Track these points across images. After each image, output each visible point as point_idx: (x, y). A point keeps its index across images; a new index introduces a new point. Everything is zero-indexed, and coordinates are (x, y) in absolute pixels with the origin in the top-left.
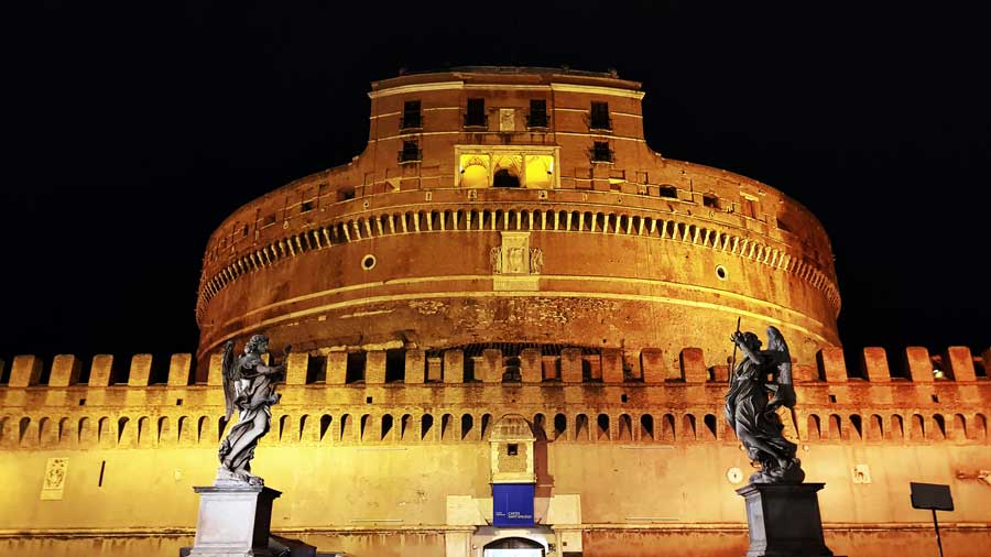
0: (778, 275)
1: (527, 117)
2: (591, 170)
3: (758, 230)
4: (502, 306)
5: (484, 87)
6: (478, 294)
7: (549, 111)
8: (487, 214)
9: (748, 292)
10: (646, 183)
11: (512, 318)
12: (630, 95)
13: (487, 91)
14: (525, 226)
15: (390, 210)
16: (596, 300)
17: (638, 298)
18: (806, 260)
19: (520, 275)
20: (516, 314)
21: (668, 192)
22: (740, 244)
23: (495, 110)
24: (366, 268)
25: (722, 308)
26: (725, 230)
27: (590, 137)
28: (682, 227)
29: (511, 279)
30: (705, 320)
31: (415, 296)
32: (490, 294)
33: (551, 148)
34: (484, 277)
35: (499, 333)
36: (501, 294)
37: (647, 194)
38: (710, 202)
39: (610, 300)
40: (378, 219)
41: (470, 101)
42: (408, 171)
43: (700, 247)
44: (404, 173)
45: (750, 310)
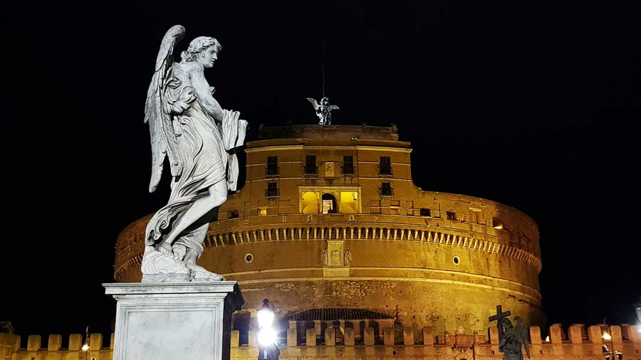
0: (492, 257)
1: (342, 167)
2: (380, 201)
3: (480, 231)
4: (328, 286)
5: (316, 148)
6: (314, 279)
7: (355, 164)
8: (319, 230)
9: (472, 271)
10: (413, 208)
11: (334, 293)
12: (404, 151)
13: (318, 150)
14: (341, 237)
15: (261, 228)
16: (382, 282)
17: (407, 279)
18: (511, 245)
19: (339, 267)
20: (336, 291)
21: (425, 212)
22: (468, 241)
23: (322, 163)
24: (247, 262)
25: (456, 283)
26: (459, 234)
27: (380, 180)
28: (433, 234)
29: (334, 270)
30: (445, 291)
31: (278, 280)
32: (321, 279)
33: (356, 188)
34: (318, 269)
35: (327, 303)
36: (328, 279)
37: (413, 215)
38: (451, 216)
39: (390, 281)
40: (254, 232)
41: (307, 157)
42: (271, 202)
43: (443, 245)
44: (269, 203)
45: (473, 282)
